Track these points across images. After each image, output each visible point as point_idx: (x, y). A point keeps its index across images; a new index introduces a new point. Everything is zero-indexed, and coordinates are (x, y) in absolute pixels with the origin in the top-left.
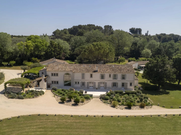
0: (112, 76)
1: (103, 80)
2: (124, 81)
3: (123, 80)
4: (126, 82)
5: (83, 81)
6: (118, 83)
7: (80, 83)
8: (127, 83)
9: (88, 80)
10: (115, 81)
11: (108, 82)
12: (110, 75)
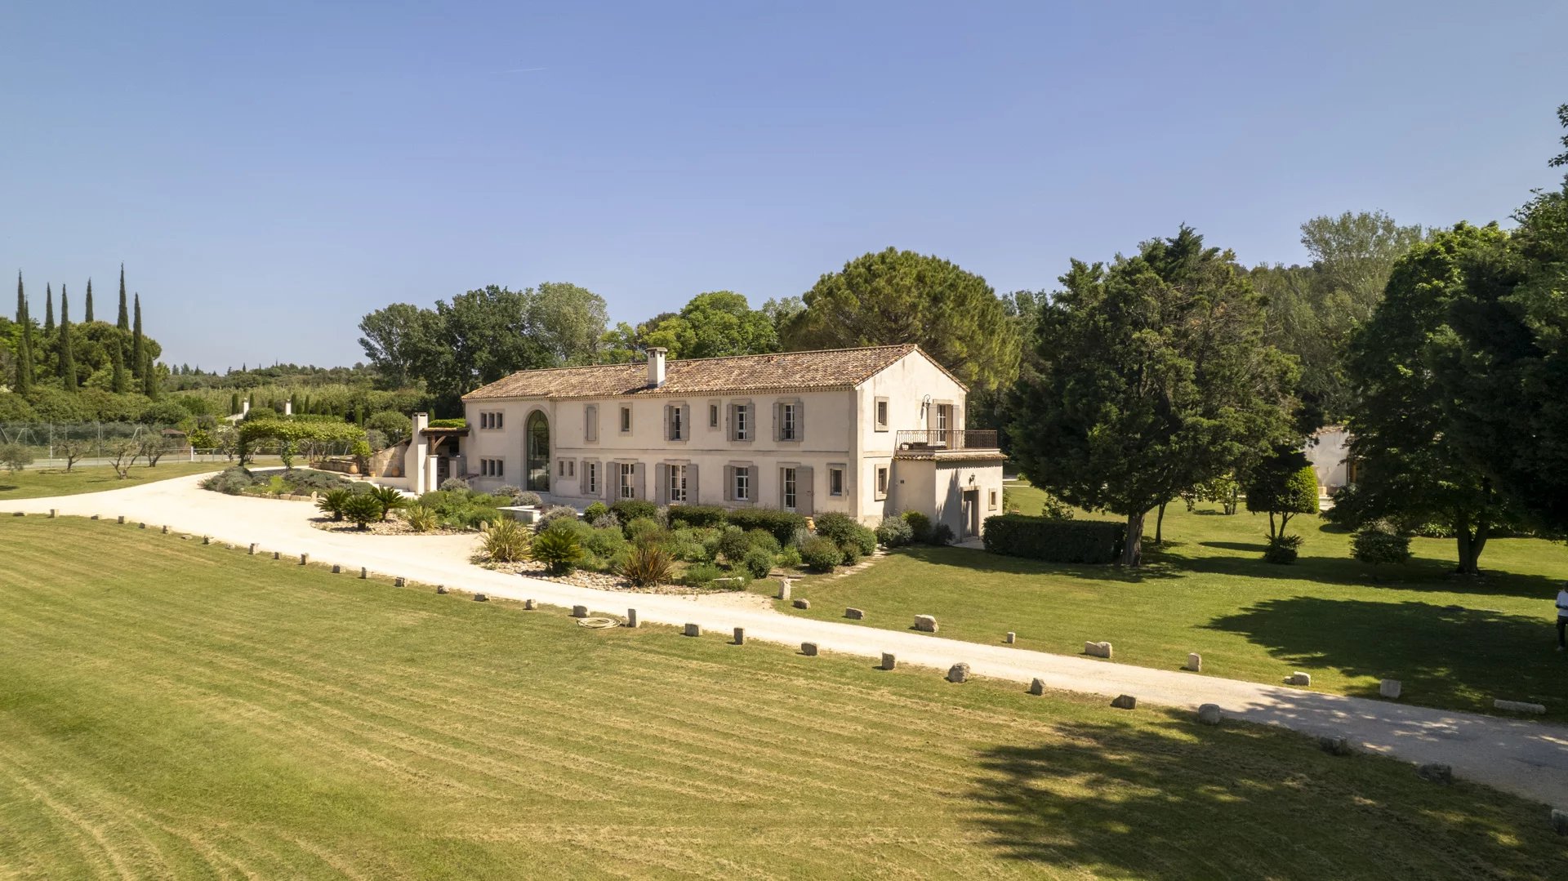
0: (723, 414)
1: (677, 445)
2: (792, 455)
3: (789, 446)
4: (806, 461)
5: (590, 456)
6: (755, 469)
7: (578, 469)
8: (811, 471)
9: (610, 450)
10: (741, 455)
11: (707, 458)
12: (714, 410)
